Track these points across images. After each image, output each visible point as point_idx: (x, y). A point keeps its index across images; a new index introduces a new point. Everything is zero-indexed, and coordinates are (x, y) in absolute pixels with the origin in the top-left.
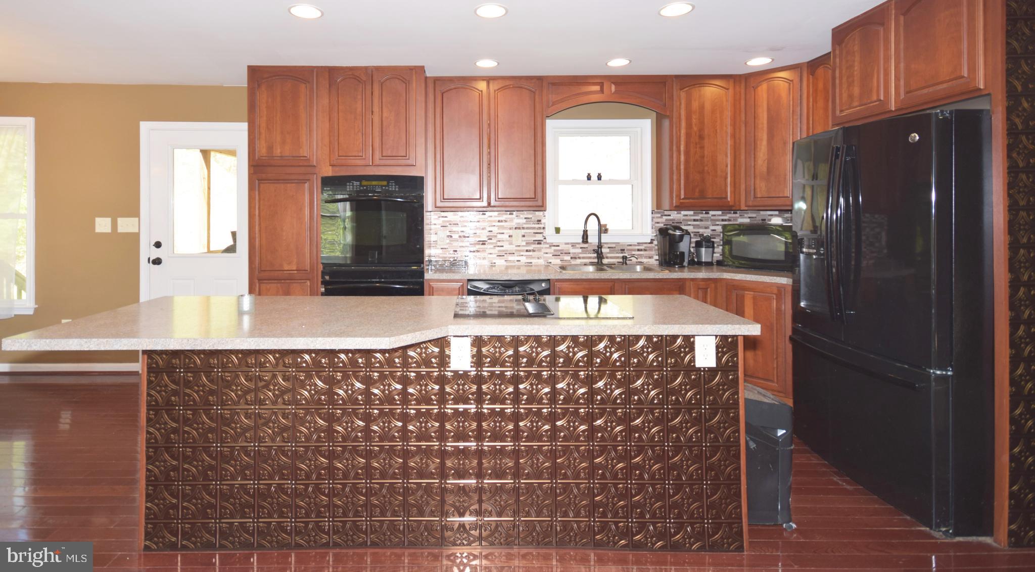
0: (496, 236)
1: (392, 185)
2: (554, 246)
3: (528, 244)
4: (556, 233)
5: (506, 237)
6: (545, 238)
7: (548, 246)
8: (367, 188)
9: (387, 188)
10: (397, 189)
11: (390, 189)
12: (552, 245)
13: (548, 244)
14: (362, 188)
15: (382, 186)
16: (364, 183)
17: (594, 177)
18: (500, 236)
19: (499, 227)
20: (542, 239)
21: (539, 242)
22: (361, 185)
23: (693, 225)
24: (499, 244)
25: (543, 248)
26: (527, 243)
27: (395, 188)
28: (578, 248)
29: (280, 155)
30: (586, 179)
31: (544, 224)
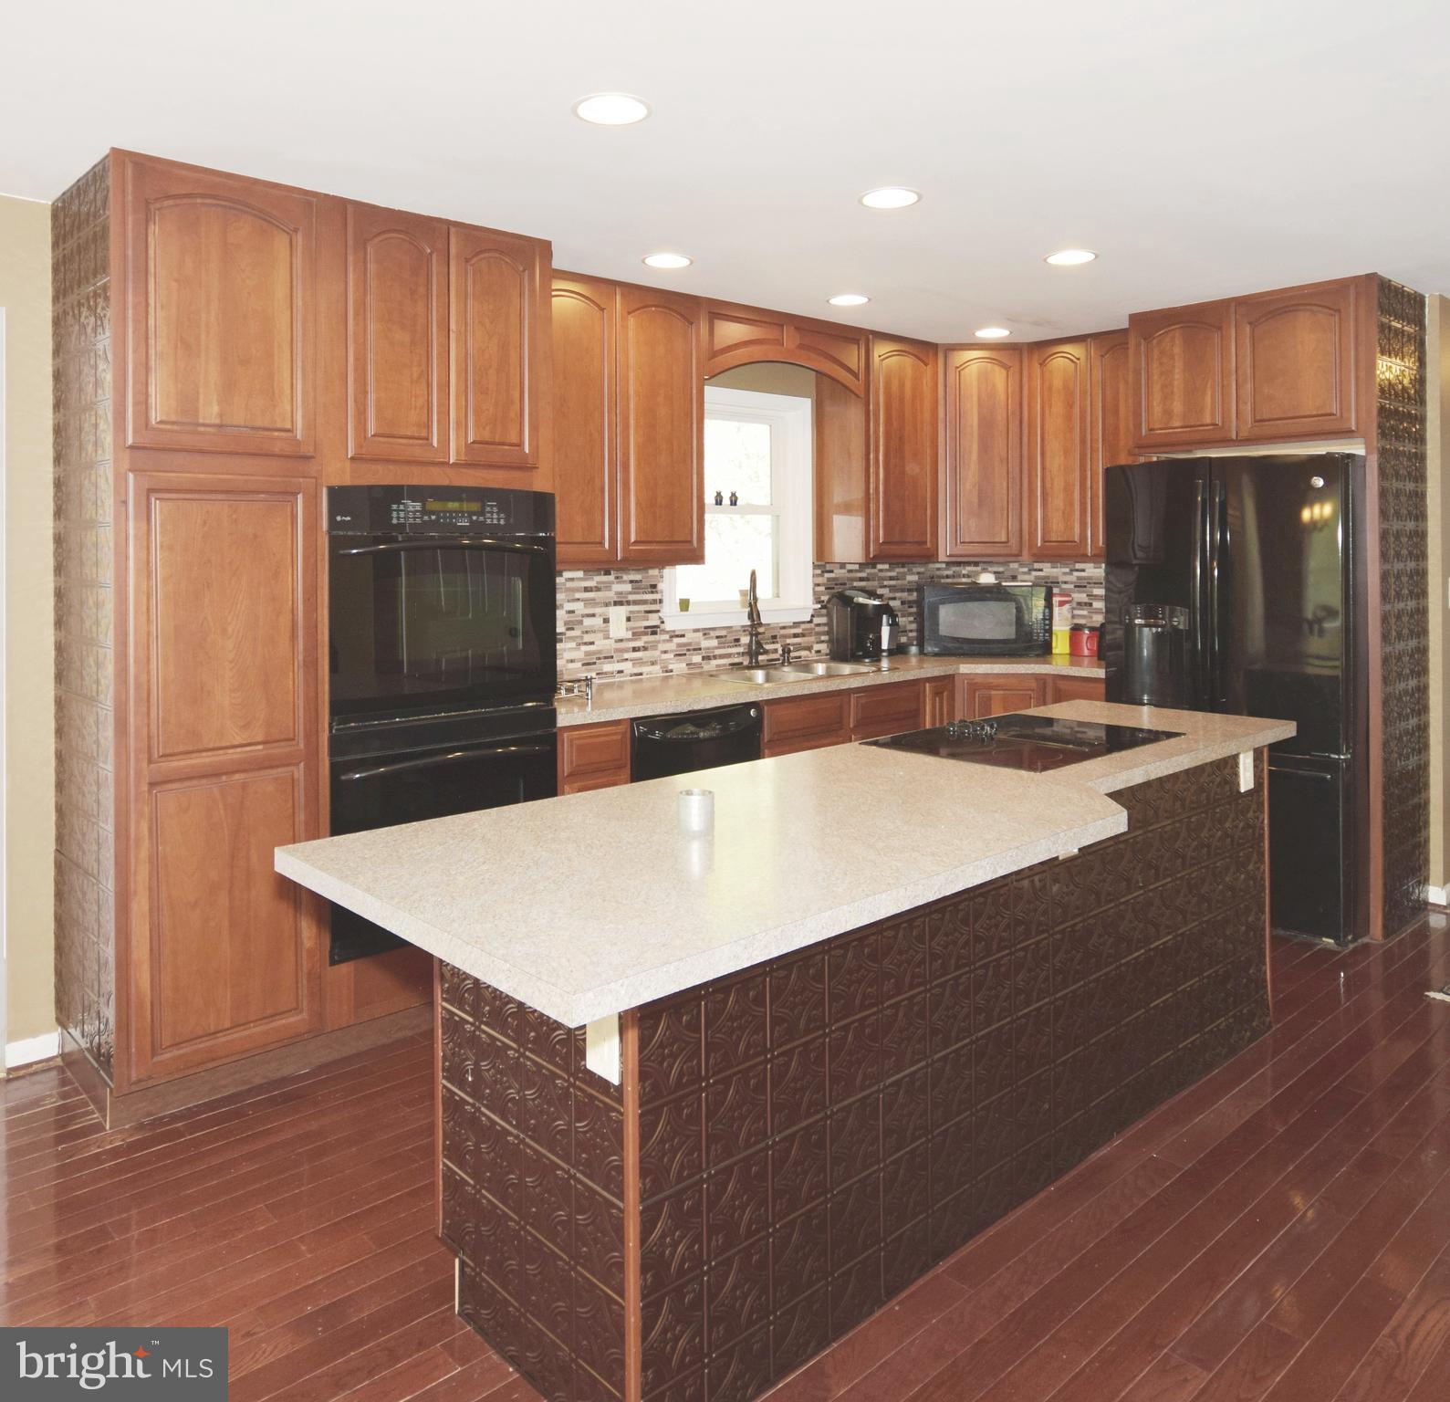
0: (581, 622)
1: (492, 513)
2: (677, 636)
3: (636, 635)
4: (682, 610)
5: (598, 621)
6: (663, 622)
7: (666, 637)
8: (438, 518)
9: (481, 519)
10: (502, 522)
11: (489, 521)
12: (674, 635)
13: (668, 632)
14: (426, 518)
15: (471, 514)
16: (433, 505)
17: (726, 501)
18: (588, 622)
19: (588, 602)
20: (656, 623)
21: (654, 630)
22: (424, 512)
23: (889, 587)
24: (587, 638)
25: (659, 642)
26: (634, 634)
27: (499, 519)
28: (712, 638)
29: (217, 421)
30: (714, 502)
31: (662, 592)
